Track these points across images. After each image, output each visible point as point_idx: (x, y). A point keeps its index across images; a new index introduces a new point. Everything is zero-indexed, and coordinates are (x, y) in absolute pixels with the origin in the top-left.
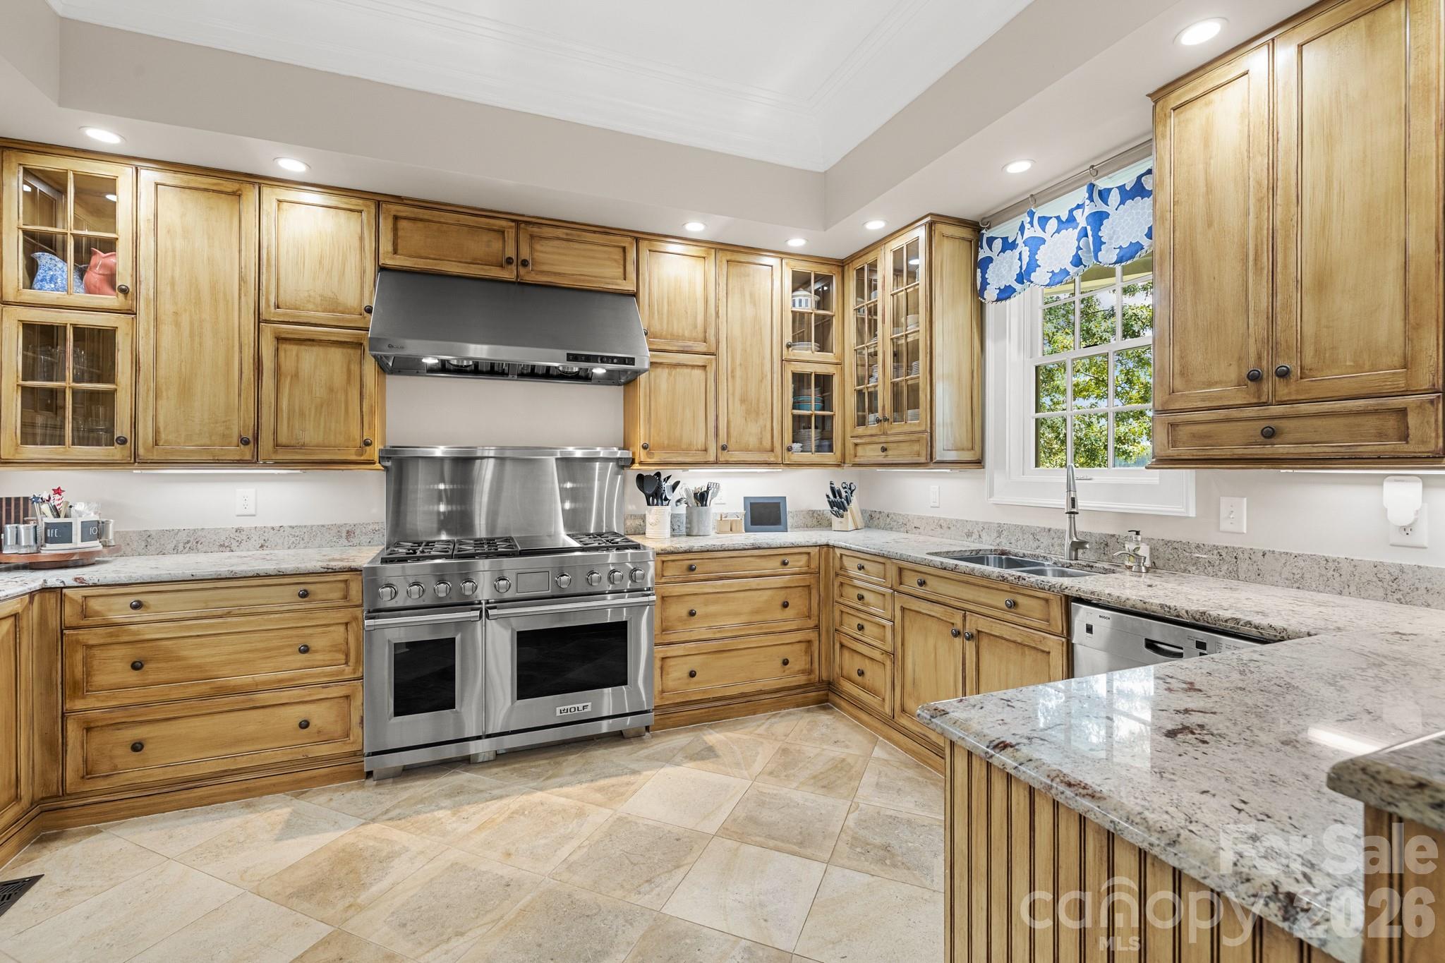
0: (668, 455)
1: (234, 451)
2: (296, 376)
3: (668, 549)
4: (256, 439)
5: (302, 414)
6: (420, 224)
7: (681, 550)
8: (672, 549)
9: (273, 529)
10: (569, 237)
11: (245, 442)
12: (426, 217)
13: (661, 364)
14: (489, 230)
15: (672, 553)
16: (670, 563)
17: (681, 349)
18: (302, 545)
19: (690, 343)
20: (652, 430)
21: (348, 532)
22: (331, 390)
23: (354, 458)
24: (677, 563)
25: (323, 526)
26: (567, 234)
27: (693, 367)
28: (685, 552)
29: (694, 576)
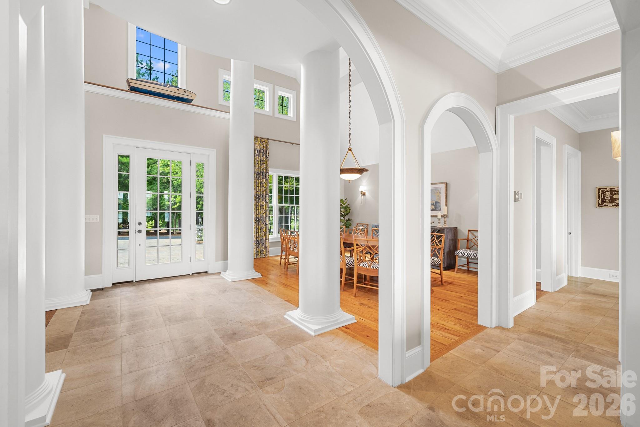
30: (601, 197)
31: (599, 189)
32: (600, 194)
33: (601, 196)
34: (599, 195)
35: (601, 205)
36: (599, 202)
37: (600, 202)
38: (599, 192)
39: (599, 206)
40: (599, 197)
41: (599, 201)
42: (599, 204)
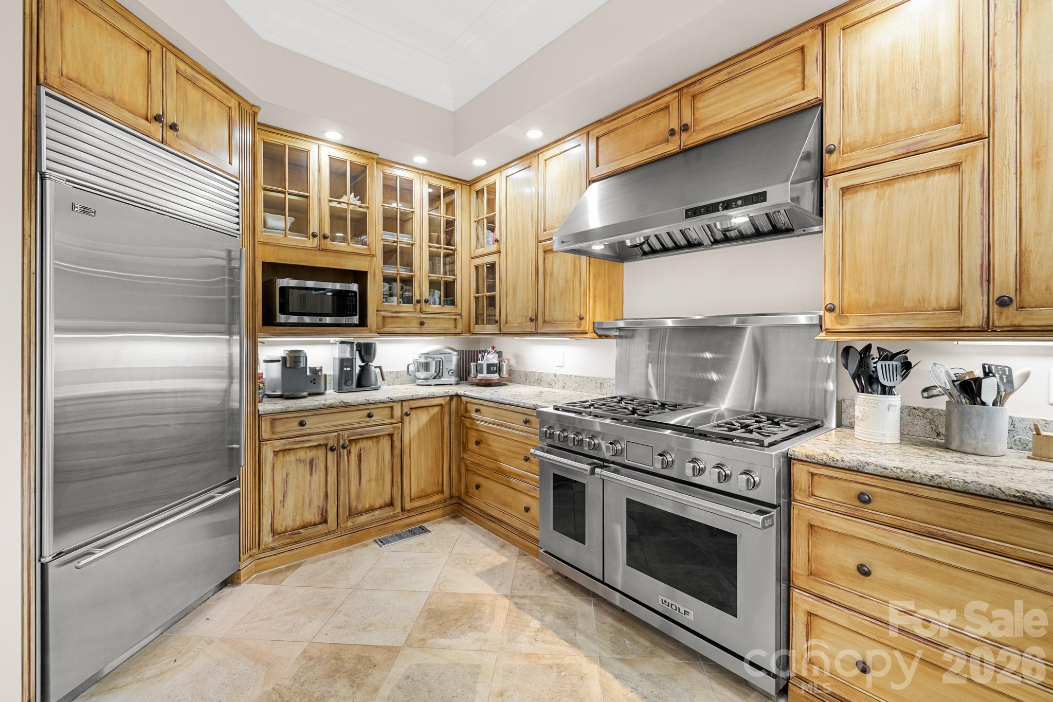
0: (873, 318)
1: (530, 327)
2: (552, 274)
3: (819, 458)
4: (537, 318)
5: (554, 300)
6: (612, 135)
7: (840, 464)
8: (825, 459)
9: (568, 376)
10: (730, 76)
11: (532, 320)
12: (614, 127)
13: (862, 185)
14: (658, 111)
15: (825, 465)
16: (825, 481)
17: (901, 152)
18: (579, 390)
19: (920, 137)
20: (847, 285)
21: (601, 383)
22: (566, 281)
23: (576, 329)
24: (837, 482)
25: (589, 377)
26: (729, 73)
27: (929, 172)
28: (849, 470)
29: (867, 511)
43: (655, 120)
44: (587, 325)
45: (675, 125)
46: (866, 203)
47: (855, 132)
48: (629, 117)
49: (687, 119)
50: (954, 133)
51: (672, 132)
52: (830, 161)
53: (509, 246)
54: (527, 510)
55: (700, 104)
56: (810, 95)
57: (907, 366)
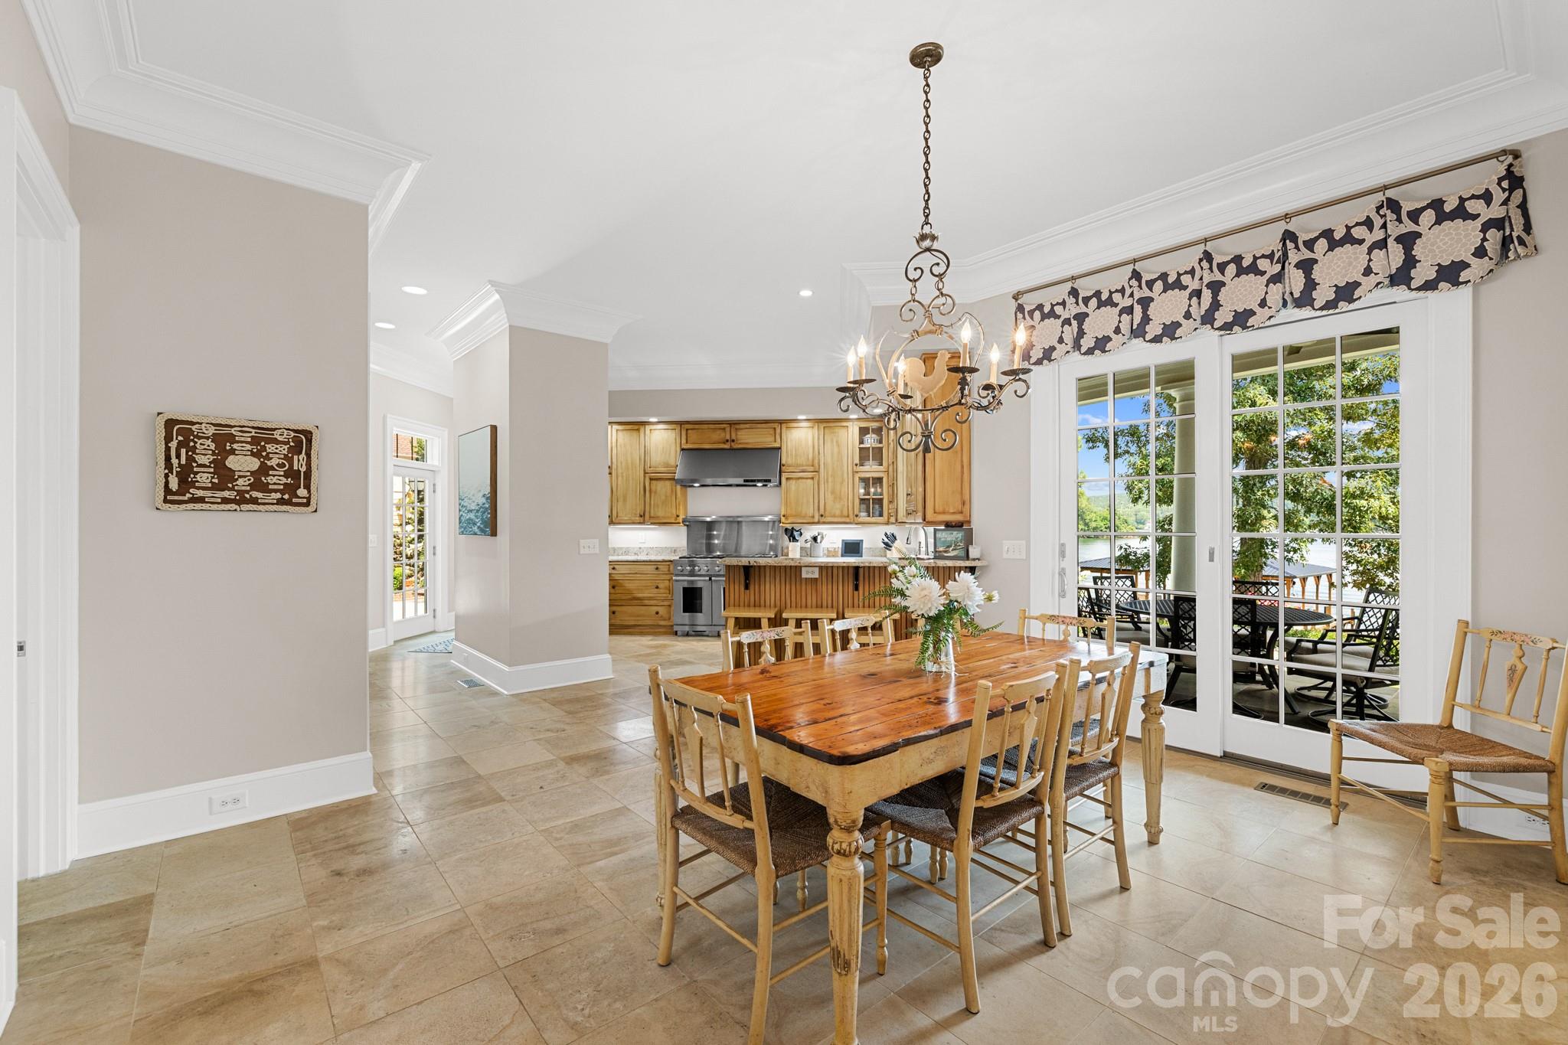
0: (797, 519)
1: (638, 519)
2: (656, 492)
4: (645, 515)
5: (658, 505)
6: (695, 431)
10: (751, 427)
11: (641, 516)
12: (697, 428)
14: (720, 428)
17: (802, 470)
19: (806, 467)
20: (788, 508)
21: (675, 547)
22: (666, 496)
23: (676, 521)
27: (807, 478)
30: (174, 461)
31: (170, 424)
32: (173, 445)
33: (178, 456)
34: (168, 449)
35: (176, 498)
36: (167, 483)
37: (174, 484)
38: (168, 439)
39: (166, 501)
40: (168, 458)
41: (166, 476)
42: (167, 490)
43: (718, 432)
44: (680, 519)
45: (728, 437)
46: (793, 482)
47: (790, 461)
48: (706, 426)
49: (734, 437)
50: (812, 469)
51: (727, 441)
52: (783, 468)
53: (620, 471)
54: (657, 613)
55: (739, 433)
56: (777, 445)
57: (801, 534)
